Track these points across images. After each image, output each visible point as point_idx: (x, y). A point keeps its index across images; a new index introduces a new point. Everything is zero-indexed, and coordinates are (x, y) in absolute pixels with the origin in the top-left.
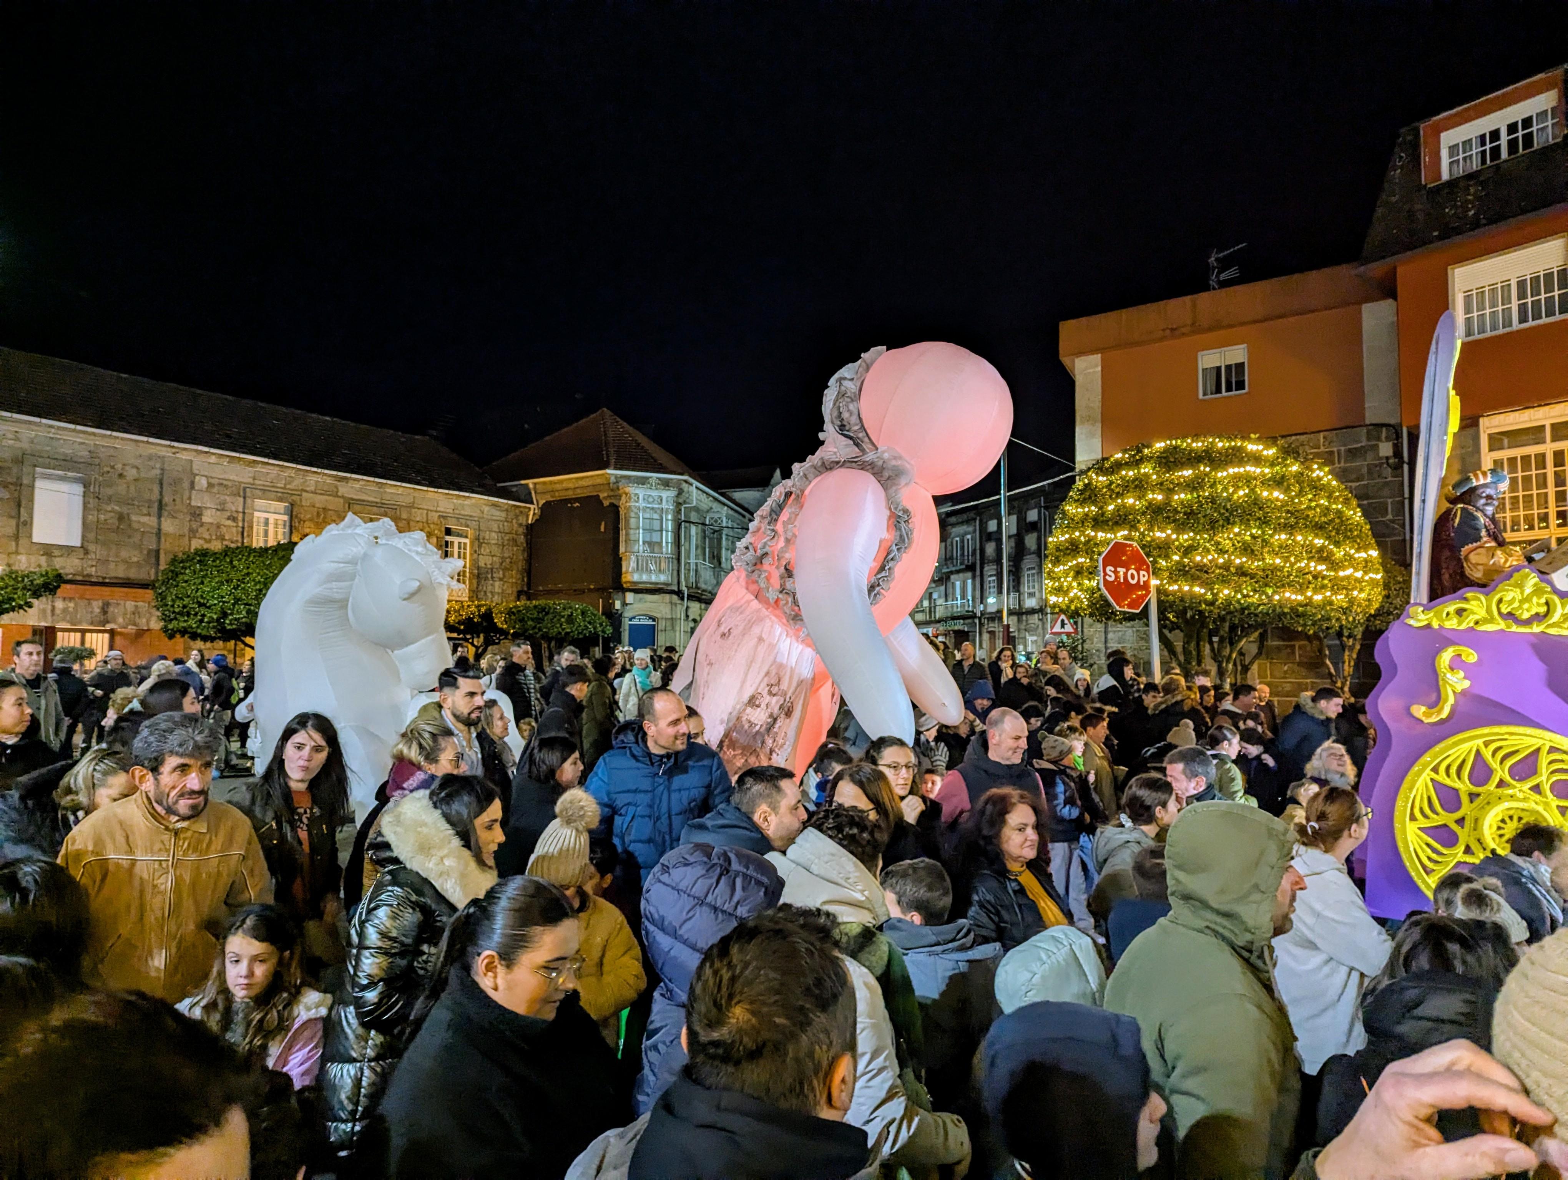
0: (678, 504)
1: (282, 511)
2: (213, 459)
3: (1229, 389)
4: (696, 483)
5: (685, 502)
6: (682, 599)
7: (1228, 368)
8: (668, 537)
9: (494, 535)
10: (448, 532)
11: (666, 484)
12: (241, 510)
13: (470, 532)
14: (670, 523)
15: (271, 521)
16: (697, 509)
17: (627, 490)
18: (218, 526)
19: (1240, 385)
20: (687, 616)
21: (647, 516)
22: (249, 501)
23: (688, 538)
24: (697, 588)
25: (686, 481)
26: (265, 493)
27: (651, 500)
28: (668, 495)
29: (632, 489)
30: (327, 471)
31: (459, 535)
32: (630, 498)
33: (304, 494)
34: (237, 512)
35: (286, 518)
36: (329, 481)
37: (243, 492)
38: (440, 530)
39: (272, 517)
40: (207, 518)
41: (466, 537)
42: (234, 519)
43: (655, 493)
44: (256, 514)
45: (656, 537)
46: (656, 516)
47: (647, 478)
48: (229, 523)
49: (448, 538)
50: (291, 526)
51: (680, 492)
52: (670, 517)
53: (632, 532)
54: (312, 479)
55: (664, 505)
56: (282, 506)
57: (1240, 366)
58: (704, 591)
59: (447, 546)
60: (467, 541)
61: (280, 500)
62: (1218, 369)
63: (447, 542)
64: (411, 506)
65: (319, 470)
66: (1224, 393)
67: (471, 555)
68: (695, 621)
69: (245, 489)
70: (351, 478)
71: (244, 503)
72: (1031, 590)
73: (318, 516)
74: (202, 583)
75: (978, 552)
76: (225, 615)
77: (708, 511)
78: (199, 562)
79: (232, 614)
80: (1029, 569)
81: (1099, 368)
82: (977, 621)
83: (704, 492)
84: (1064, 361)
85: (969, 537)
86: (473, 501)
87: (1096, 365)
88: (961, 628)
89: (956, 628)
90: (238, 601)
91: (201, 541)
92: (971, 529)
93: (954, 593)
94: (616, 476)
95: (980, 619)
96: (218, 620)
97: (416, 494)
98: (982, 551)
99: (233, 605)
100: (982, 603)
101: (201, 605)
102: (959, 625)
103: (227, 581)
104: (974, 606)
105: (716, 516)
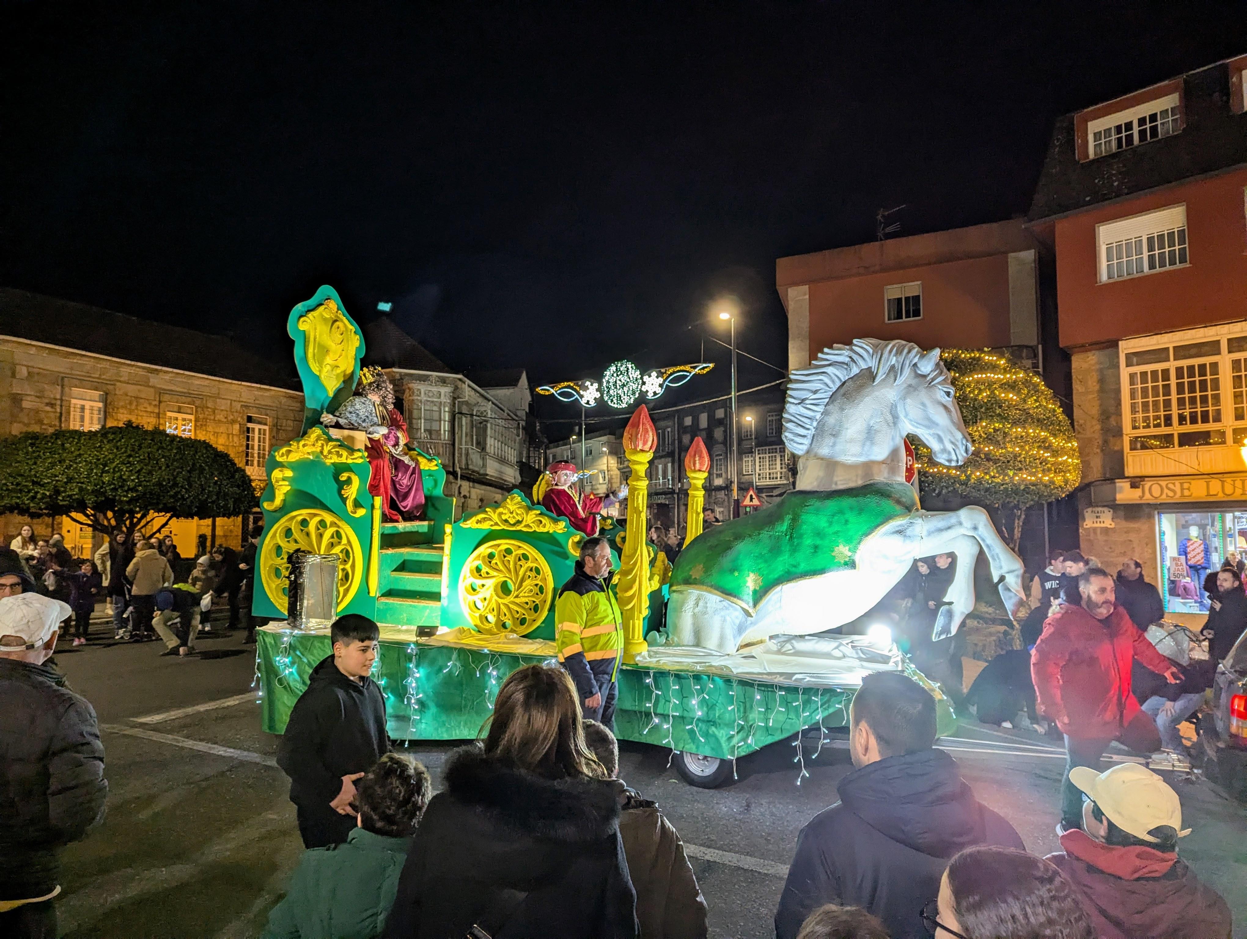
0: (454, 399)
1: (97, 399)
2: (33, 351)
3: (908, 316)
4: (468, 381)
5: (459, 398)
6: (456, 478)
7: (907, 299)
8: (445, 426)
9: (290, 423)
10: (250, 419)
11: (443, 381)
12: (58, 397)
13: (269, 420)
14: (447, 414)
15: (87, 407)
16: (467, 403)
17: (411, 385)
18: (37, 411)
19: (917, 313)
20: (460, 493)
21: (427, 408)
22: (67, 389)
23: (461, 426)
24: (467, 469)
25: (460, 380)
26: (83, 382)
27: (431, 394)
28: (445, 391)
29: (415, 386)
30: (140, 364)
31: (260, 423)
32: (413, 393)
33: (118, 384)
34: (56, 399)
35: (101, 405)
36: (141, 372)
37: (61, 381)
38: (242, 417)
39: (88, 404)
40: (25, 404)
41: (266, 424)
42: (52, 405)
43: (435, 389)
44: (73, 401)
45: (435, 426)
46: (435, 408)
47: (428, 376)
48: (48, 408)
49: (250, 425)
50: (105, 412)
51: (456, 388)
52: (447, 409)
53: (414, 421)
54: (125, 370)
55: (443, 399)
56: (96, 394)
57: (916, 299)
58: (474, 471)
59: (248, 432)
60: (266, 428)
61: (96, 389)
62: (899, 300)
63: (248, 429)
64: (218, 396)
65: (133, 363)
66: (904, 319)
67: (270, 440)
68: (465, 497)
69: (63, 378)
70: (161, 371)
71: (62, 391)
72: (719, 472)
73: (131, 403)
74: (35, 463)
75: (676, 442)
76: (57, 492)
77: (475, 405)
78: (32, 445)
79: (65, 492)
80: (717, 455)
81: (807, 297)
82: (676, 496)
83: (473, 389)
84: (780, 289)
85: (669, 429)
86: (272, 393)
87: (805, 295)
88: (663, 501)
89: (659, 502)
90: (70, 480)
91: (20, 425)
92: (670, 423)
93: (657, 474)
94: (400, 373)
95: (678, 494)
96: (50, 496)
97: (221, 386)
98: (680, 441)
99: (66, 483)
100: (679, 481)
101: (34, 483)
102: (662, 500)
103: (60, 462)
104: (673, 485)
105: (482, 409)
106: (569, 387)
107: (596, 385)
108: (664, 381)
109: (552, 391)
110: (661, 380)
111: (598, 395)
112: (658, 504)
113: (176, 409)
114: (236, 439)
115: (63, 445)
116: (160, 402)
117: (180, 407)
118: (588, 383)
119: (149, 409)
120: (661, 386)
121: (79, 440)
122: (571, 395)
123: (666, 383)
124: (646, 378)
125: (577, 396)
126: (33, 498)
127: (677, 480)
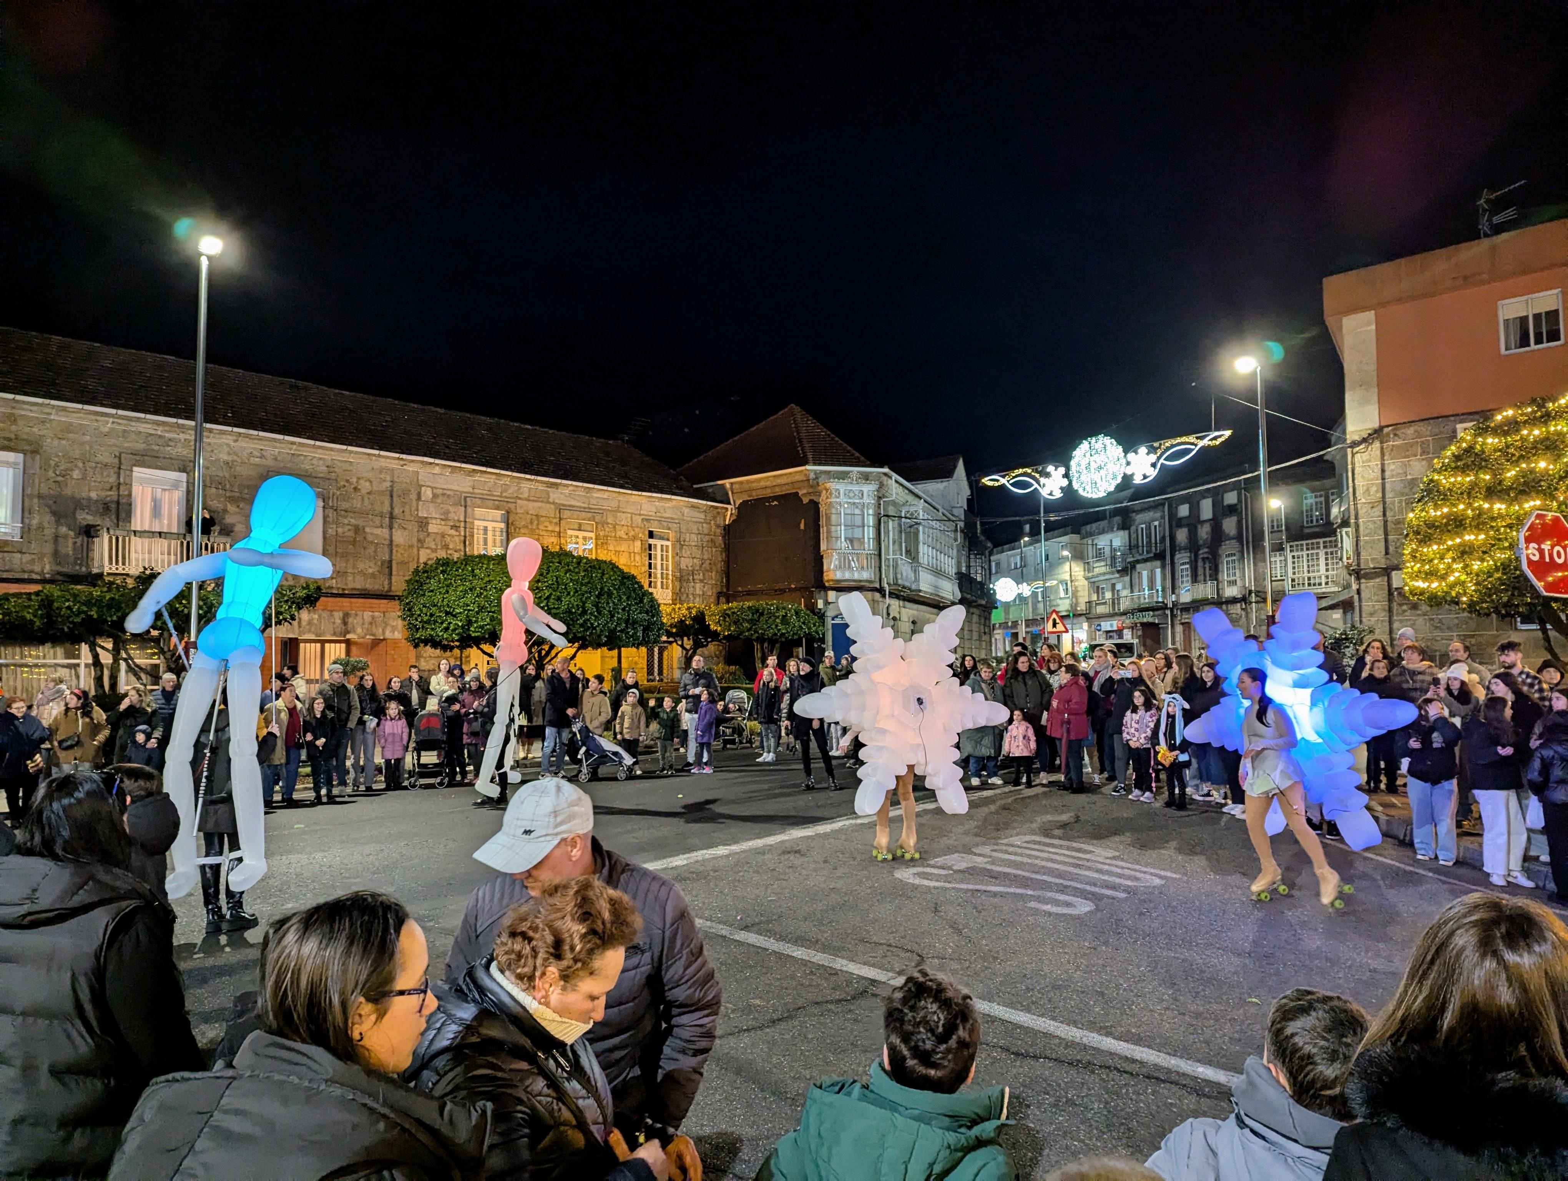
0: (880, 498)
1: (499, 519)
2: (437, 470)
3: (1538, 341)
4: (895, 476)
5: (884, 496)
6: (884, 596)
7: (1537, 317)
8: (870, 533)
9: (694, 537)
10: (651, 535)
11: (866, 478)
12: (462, 519)
13: (672, 535)
14: (871, 518)
15: (490, 528)
16: (894, 503)
17: (828, 485)
18: (443, 536)
19: (1554, 335)
20: (888, 614)
21: (849, 511)
22: (469, 510)
23: (887, 533)
24: (896, 584)
25: (885, 474)
26: (485, 501)
27: (852, 495)
28: (869, 489)
29: (833, 485)
30: (539, 478)
31: (662, 538)
32: (831, 494)
33: (519, 501)
34: (459, 521)
35: (503, 525)
36: (541, 487)
37: (464, 501)
38: (643, 533)
39: (490, 525)
40: (432, 528)
41: (668, 540)
42: (455, 527)
43: (855, 488)
44: (476, 523)
45: (857, 533)
46: (857, 511)
47: (848, 473)
48: (453, 532)
49: (651, 541)
50: (507, 532)
51: (881, 485)
52: (871, 512)
53: (833, 529)
54: (525, 486)
55: (866, 500)
56: (498, 514)
57: (1553, 315)
58: (904, 587)
59: (650, 549)
60: (669, 543)
61: (498, 508)
62: (1524, 320)
63: (650, 545)
64: (617, 510)
65: (533, 477)
66: (1533, 346)
67: (673, 557)
68: (894, 619)
69: (465, 498)
70: (560, 484)
71: (465, 512)
72: (1232, 578)
73: (532, 522)
74: (447, 592)
75: (1168, 539)
76: (470, 623)
77: (904, 505)
78: (443, 572)
79: (476, 622)
80: (1228, 556)
81: (1373, 327)
82: (1168, 612)
83: (901, 485)
84: (1330, 321)
85: (1156, 523)
86: (674, 503)
87: (1369, 324)
88: (1151, 620)
89: (1145, 620)
90: (482, 609)
91: (428, 551)
92: (1158, 515)
93: (1140, 584)
94: (815, 472)
95: (1172, 610)
96: (463, 627)
97: (621, 498)
98: (1172, 538)
99: (478, 613)
100: (1173, 593)
101: (447, 613)
102: (1148, 618)
103: (471, 589)
104: (1164, 597)
105: (912, 509)
106: (1025, 474)
107: (1062, 470)
108: (1159, 458)
109: (1003, 481)
110: (1153, 458)
111: (1065, 482)
112: (1142, 624)
113: (576, 527)
114: (638, 558)
115: (473, 570)
116: (560, 519)
117: (580, 525)
118: (1050, 468)
119: (550, 528)
120: (1154, 465)
121: (488, 564)
122: (1029, 485)
123: (1162, 461)
124: (1131, 456)
125: (1036, 485)
126: (447, 629)
127: (1169, 591)
